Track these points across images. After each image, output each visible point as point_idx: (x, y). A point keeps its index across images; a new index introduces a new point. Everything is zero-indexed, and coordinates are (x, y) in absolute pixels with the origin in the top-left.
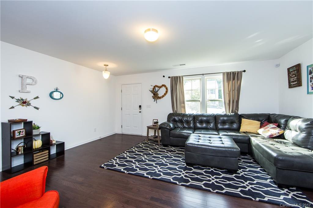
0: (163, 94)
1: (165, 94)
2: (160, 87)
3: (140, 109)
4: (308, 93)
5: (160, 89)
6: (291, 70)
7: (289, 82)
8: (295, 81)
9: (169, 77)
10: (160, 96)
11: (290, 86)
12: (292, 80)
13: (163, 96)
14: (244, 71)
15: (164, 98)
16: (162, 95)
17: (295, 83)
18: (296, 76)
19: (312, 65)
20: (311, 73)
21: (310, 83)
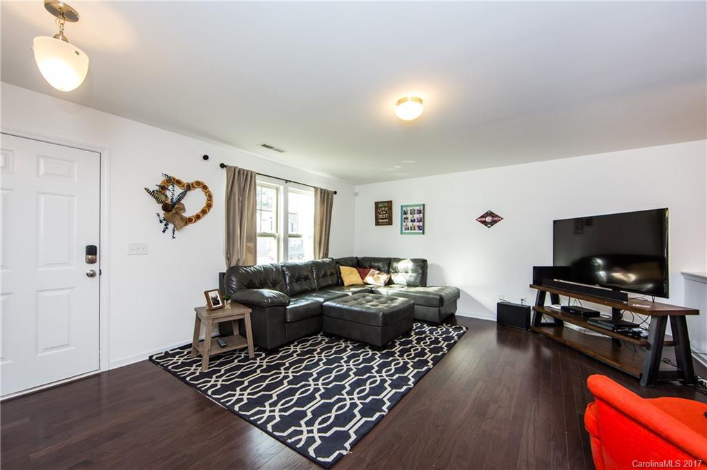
0: (198, 211)
1: (204, 212)
2: (189, 187)
3: (92, 262)
4: (402, 233)
5: (188, 193)
6: (380, 205)
7: (377, 218)
8: (386, 219)
9: (222, 166)
10: (187, 214)
11: (377, 223)
12: (381, 216)
13: (198, 217)
14: (335, 193)
15: (198, 222)
16: (195, 214)
17: (385, 221)
18: (387, 213)
19: (407, 206)
20: (405, 213)
21: (404, 224)
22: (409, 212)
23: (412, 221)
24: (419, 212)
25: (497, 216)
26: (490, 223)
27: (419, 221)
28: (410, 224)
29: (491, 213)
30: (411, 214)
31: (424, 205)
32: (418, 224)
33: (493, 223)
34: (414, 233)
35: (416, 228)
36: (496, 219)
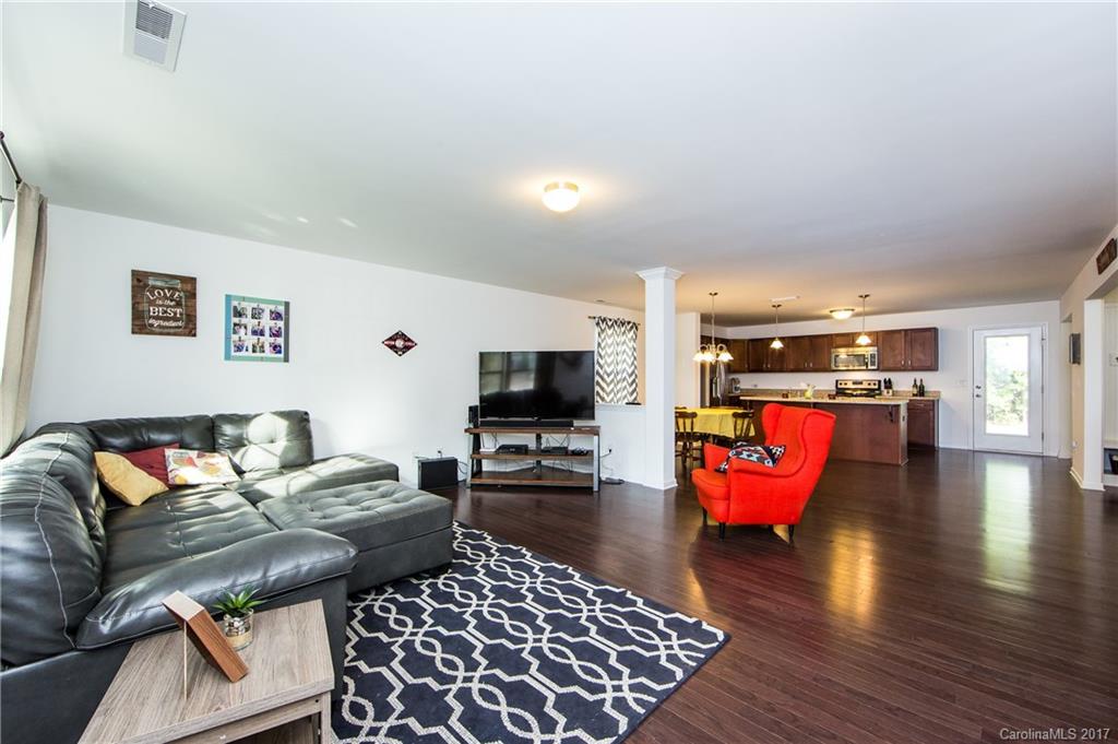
4: (227, 356)
6: (152, 283)
7: (138, 315)
8: (175, 319)
11: (141, 329)
12: (153, 311)
17: (169, 324)
18: (178, 304)
19: (244, 299)
20: (239, 314)
21: (235, 337)
22: (249, 313)
23: (254, 333)
24: (276, 316)
25: (409, 340)
26: (401, 350)
27: (275, 335)
28: (250, 340)
29: (403, 334)
30: (253, 317)
31: (287, 305)
32: (272, 340)
33: (407, 348)
34: (262, 359)
35: (267, 347)
36: (410, 344)
